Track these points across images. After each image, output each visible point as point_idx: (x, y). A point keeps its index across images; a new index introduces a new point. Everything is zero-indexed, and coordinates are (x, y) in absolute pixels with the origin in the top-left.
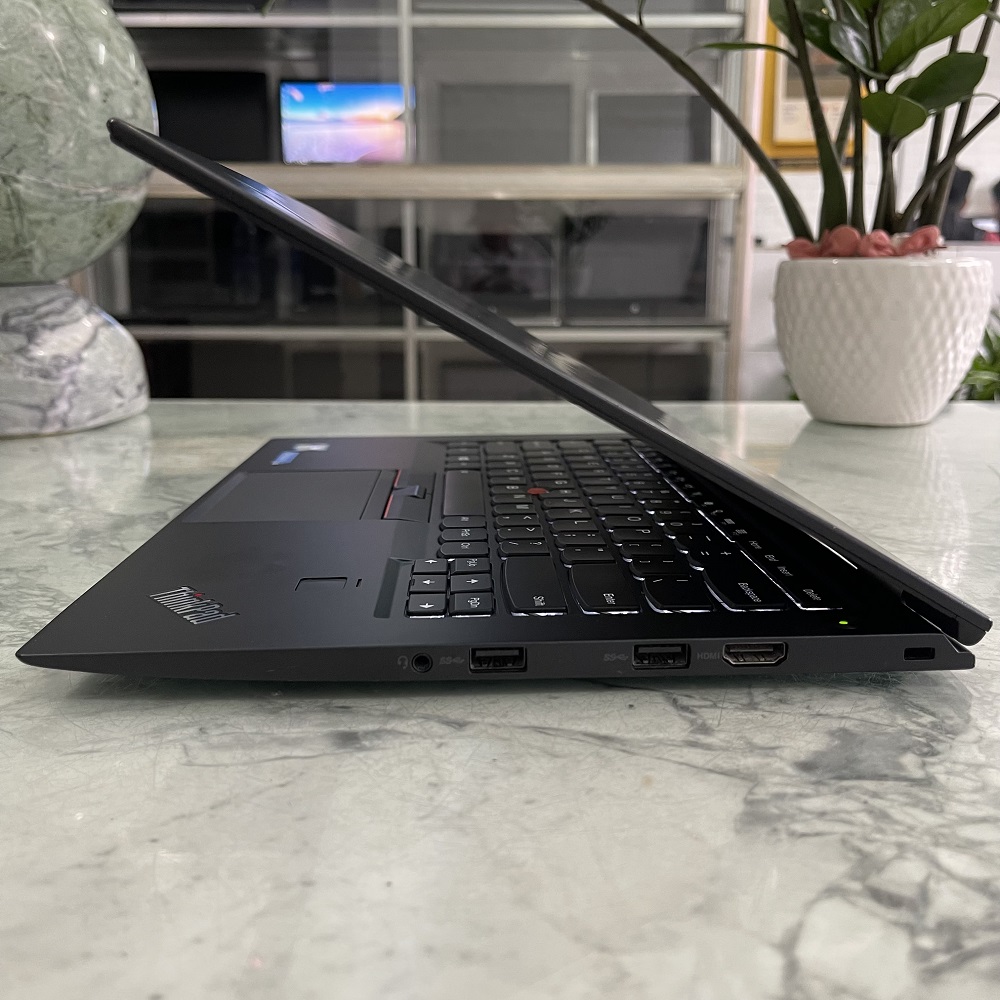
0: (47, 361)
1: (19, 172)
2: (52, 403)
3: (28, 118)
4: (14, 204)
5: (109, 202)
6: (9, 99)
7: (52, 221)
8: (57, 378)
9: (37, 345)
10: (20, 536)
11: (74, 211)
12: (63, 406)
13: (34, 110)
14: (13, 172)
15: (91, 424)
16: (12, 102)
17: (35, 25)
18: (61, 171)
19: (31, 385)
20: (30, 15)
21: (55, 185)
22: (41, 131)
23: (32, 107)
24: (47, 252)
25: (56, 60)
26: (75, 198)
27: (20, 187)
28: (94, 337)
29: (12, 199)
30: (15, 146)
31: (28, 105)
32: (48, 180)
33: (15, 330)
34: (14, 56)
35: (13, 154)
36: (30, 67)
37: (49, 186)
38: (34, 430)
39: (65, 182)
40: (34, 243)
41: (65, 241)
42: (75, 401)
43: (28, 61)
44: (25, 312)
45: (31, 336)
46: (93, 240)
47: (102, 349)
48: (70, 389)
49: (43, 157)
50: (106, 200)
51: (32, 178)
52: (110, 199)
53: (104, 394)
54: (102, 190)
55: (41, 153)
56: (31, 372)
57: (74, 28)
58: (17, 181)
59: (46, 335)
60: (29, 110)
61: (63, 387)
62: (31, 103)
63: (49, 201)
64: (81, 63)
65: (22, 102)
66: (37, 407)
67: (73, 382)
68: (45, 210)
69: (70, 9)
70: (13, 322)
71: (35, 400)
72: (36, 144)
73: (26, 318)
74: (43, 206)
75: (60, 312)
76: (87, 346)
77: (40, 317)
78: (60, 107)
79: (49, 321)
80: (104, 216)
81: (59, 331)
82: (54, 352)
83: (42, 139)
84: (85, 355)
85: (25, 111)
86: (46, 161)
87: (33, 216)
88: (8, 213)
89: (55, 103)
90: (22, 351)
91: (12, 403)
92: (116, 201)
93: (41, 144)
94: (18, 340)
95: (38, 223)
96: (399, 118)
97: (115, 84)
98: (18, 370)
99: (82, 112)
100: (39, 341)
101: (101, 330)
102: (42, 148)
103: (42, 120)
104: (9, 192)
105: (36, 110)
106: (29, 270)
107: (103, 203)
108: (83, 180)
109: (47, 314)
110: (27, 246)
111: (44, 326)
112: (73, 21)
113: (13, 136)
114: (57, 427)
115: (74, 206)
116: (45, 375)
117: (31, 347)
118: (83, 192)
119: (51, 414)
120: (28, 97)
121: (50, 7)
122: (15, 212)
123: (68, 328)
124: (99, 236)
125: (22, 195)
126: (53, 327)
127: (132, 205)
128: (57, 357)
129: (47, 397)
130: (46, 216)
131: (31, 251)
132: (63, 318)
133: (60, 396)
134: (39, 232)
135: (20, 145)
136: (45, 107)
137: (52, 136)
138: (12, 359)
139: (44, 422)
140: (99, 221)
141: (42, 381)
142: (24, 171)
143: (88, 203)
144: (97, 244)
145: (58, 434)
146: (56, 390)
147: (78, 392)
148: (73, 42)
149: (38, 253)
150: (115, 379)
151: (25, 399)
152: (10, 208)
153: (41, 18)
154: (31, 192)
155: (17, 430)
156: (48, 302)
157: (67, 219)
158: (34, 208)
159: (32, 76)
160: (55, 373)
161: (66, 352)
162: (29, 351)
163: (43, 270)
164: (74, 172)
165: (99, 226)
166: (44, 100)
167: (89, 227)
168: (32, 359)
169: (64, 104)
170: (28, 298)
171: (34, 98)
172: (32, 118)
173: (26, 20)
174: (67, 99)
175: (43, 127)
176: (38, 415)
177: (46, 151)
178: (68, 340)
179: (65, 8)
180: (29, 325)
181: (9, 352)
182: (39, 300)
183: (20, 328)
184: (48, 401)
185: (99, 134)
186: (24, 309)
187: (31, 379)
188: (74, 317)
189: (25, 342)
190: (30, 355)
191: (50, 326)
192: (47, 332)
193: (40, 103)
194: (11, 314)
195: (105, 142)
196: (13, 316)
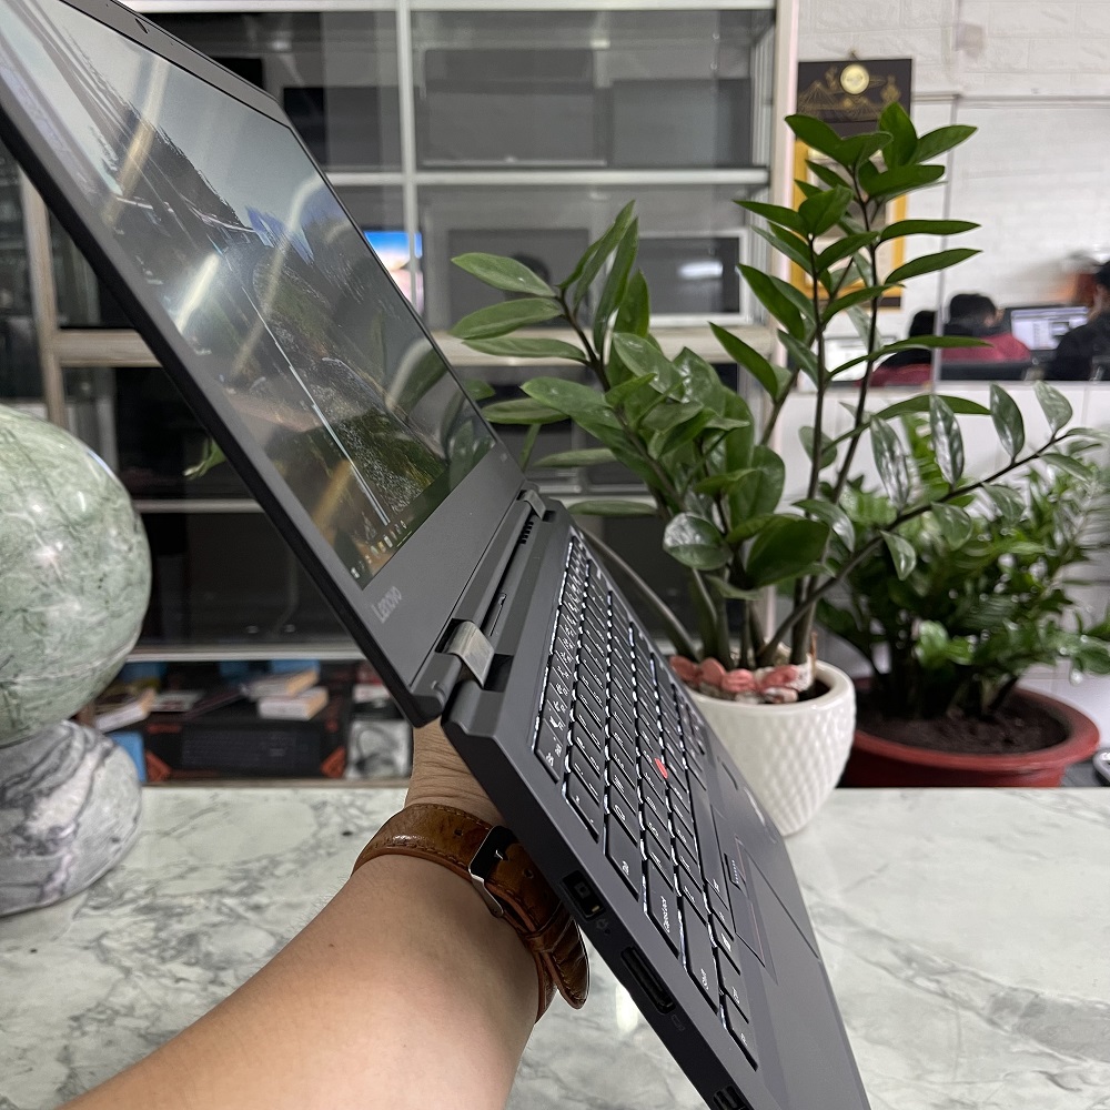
0: (44, 837)
1: (16, 676)
2: (50, 878)
3: (25, 628)
4: (12, 701)
6: (6, 617)
7: (49, 703)
8: (54, 852)
9: (34, 818)
11: (70, 689)
12: (61, 876)
14: (10, 678)
16: (10, 618)
17: (29, 537)
18: (58, 665)
19: (29, 864)
20: (24, 528)
21: (52, 677)
22: (38, 637)
23: (29, 619)
25: (52, 567)
26: (71, 680)
27: (18, 688)
28: (91, 788)
29: (9, 698)
30: (12, 656)
31: (24, 618)
32: (45, 675)
33: (12, 804)
34: (10, 575)
35: (10, 663)
36: (27, 581)
37: (46, 680)
38: (31, 905)
39: (61, 671)
40: (30, 722)
42: (72, 868)
43: (24, 576)
44: (22, 779)
45: (28, 809)
47: (97, 802)
48: (68, 857)
49: (40, 658)
51: (29, 678)
53: (99, 851)
55: (38, 655)
56: (28, 851)
57: (69, 525)
58: (14, 684)
59: (43, 804)
60: (26, 622)
61: (61, 859)
62: (27, 616)
63: (46, 690)
65: (19, 616)
66: (35, 884)
67: (70, 852)
68: (41, 698)
70: (10, 794)
71: (34, 877)
72: (33, 649)
73: (21, 787)
74: (40, 695)
75: (56, 769)
76: (83, 806)
77: (34, 784)
78: (57, 610)
79: (44, 785)
81: (57, 794)
82: (51, 824)
83: (39, 643)
84: (83, 817)
85: (21, 624)
86: (43, 661)
87: (28, 706)
89: (52, 608)
90: (19, 829)
91: (11, 885)
93: (38, 647)
94: (16, 817)
95: (35, 708)
96: (405, 268)
97: (109, 565)
98: (14, 853)
99: (77, 607)
100: (35, 814)
101: (98, 774)
102: (39, 651)
103: (38, 628)
104: (7, 695)
105: (32, 620)
108: (79, 664)
109: (43, 777)
110: (23, 726)
111: (41, 793)
112: (67, 519)
113: (10, 648)
114: (55, 897)
115: (71, 686)
116: (43, 851)
117: (28, 822)
118: (79, 672)
119: (49, 887)
120: (25, 611)
121: (44, 511)
122: (12, 707)
123: (64, 787)
125: (20, 693)
126: (51, 790)
128: (52, 830)
129: (44, 873)
130: (43, 702)
131: (27, 728)
132: (60, 775)
133: (58, 868)
134: (36, 714)
135: (17, 655)
136: (41, 614)
137: (48, 638)
138: (9, 841)
139: (42, 896)
140: (94, 687)
141: (40, 858)
142: (21, 675)
143: (86, 677)
145: (56, 903)
146: (53, 865)
147: (75, 858)
149: (34, 727)
150: (111, 829)
151: (25, 880)
152: (7, 705)
153: (35, 528)
154: (28, 689)
155: (15, 909)
156: (43, 760)
157: (63, 697)
158: (31, 700)
159: (27, 590)
160: (51, 846)
161: (63, 820)
162: (25, 828)
164: (70, 661)
166: (40, 609)
167: (85, 693)
168: (28, 837)
169: (60, 606)
170: (24, 759)
171: (31, 609)
172: (29, 628)
173: (20, 534)
174: (62, 600)
175: (40, 633)
176: (36, 891)
177: (43, 652)
178: (64, 805)
179: (58, 506)
180: (26, 795)
181: (7, 834)
182: (36, 759)
183: (16, 801)
184: (45, 877)
185: (95, 619)
186: (19, 775)
187: (29, 858)
188: (71, 769)
189: (21, 818)
190: (26, 834)
191: (46, 791)
192: (44, 800)
193: (36, 613)
194: (8, 784)
195: (101, 623)
196: (10, 787)
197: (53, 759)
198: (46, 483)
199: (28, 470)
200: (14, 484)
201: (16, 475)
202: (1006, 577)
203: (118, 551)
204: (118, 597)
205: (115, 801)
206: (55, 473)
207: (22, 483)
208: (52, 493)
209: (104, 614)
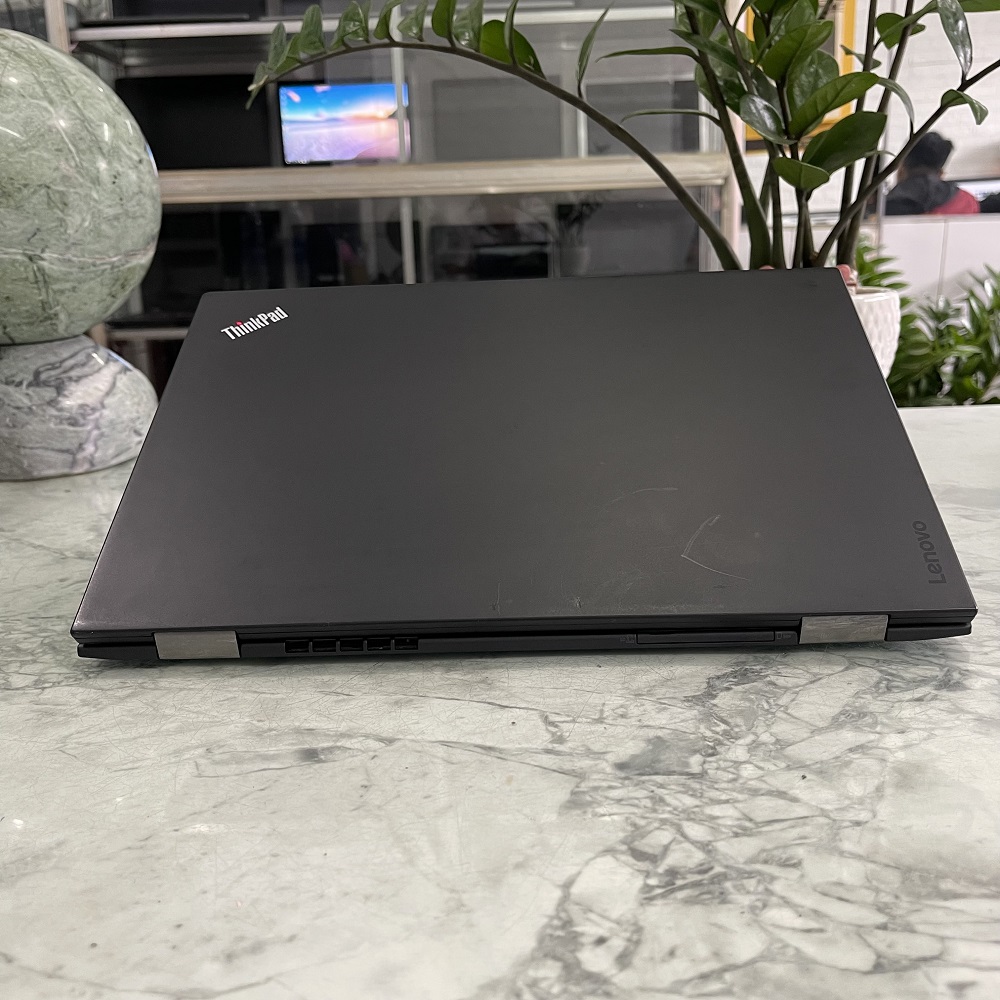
0: (74, 411)
1: (43, 251)
2: (81, 447)
3: (49, 204)
4: (40, 278)
5: (122, 268)
6: (32, 190)
7: (74, 289)
8: (83, 425)
9: (65, 396)
10: (66, 583)
11: (92, 279)
12: (90, 448)
13: (53, 198)
14: (38, 252)
15: (114, 462)
16: (34, 193)
17: (49, 123)
18: (79, 247)
19: (61, 432)
20: (45, 113)
21: (75, 259)
22: (61, 215)
23: (52, 195)
24: (70, 315)
25: (71, 152)
26: (92, 268)
27: (45, 264)
28: (114, 385)
29: (38, 274)
30: (38, 229)
31: (48, 194)
32: (69, 256)
33: (46, 384)
34: (34, 152)
35: (36, 237)
36: (48, 161)
37: (69, 260)
38: (66, 471)
39: (84, 256)
40: (58, 308)
41: (85, 304)
42: (100, 443)
43: (46, 155)
44: (53, 367)
45: (60, 389)
46: (109, 299)
47: (120, 395)
48: (95, 433)
49: (63, 237)
50: (118, 267)
51: (55, 256)
52: (123, 265)
53: (124, 435)
54: (115, 259)
55: (62, 234)
56: (61, 420)
57: (84, 121)
58: (43, 259)
59: (72, 387)
60: (50, 198)
61: (89, 432)
62: (50, 192)
63: (71, 273)
64: (91, 152)
65: (43, 191)
66: (67, 451)
67: (97, 427)
68: (68, 281)
69: (79, 104)
70: (43, 377)
71: (66, 445)
72: (56, 227)
73: (53, 373)
74: (66, 277)
75: (84, 365)
76: (108, 394)
77: (65, 372)
78: (76, 193)
79: (73, 374)
80: (117, 280)
81: (84, 381)
82: (80, 402)
83: (62, 221)
84: (106, 402)
85: (45, 199)
86: (66, 241)
87: (56, 287)
88: (35, 286)
89: (72, 190)
90: (52, 403)
91: (46, 449)
92: (128, 265)
93: (61, 226)
94: (49, 393)
95: (62, 292)
96: (392, 116)
97: (122, 167)
98: (49, 420)
99: (95, 196)
100: (66, 393)
101: (119, 376)
102: (62, 230)
103: (60, 206)
104: (35, 268)
105: (56, 198)
106: (56, 330)
107: (116, 270)
108: (99, 253)
109: (72, 368)
110: (52, 312)
111: (70, 379)
112: (83, 115)
113: (37, 221)
114: (86, 467)
115: (93, 275)
116: (74, 422)
117: (60, 399)
118: (98, 262)
119: (80, 456)
120: (48, 187)
121: (62, 104)
122: (41, 284)
123: (91, 378)
124: (113, 296)
125: (47, 271)
126: (78, 379)
127: (142, 266)
128: (82, 406)
129: (76, 442)
130: (68, 285)
131: (56, 315)
132: (86, 370)
133: (87, 440)
134: (63, 299)
135: (43, 228)
136: (62, 194)
137: (70, 218)
138: (44, 411)
139: (74, 463)
140: (114, 285)
141: (71, 428)
142: (47, 250)
143: (106, 270)
144: (113, 303)
145: (87, 473)
146: (84, 436)
147: (102, 435)
148: (84, 133)
149: (62, 316)
150: (133, 421)
151: (59, 446)
152: (37, 282)
153: (55, 116)
154: (55, 267)
155: (51, 472)
156: (72, 357)
157: (86, 287)
158: (57, 280)
159: (50, 168)
160: (82, 421)
161: (90, 401)
162: (58, 402)
163: (66, 330)
164: (92, 247)
165: (114, 289)
166: (61, 188)
167: (106, 291)
168: (61, 410)
169: (79, 190)
170: (55, 354)
171: (53, 187)
172: (52, 204)
173: (42, 119)
174: (81, 185)
175: (62, 211)
176: (69, 457)
177: (66, 231)
178: (91, 390)
179: (74, 103)
180: (57, 379)
181: (41, 405)
182: (65, 355)
183: (50, 382)
184: (76, 445)
185: (110, 212)
186: (52, 364)
187: (62, 427)
188: (96, 368)
189: (55, 395)
190: (59, 406)
191: (75, 378)
192: (73, 384)
193: (58, 192)
194: (41, 369)
195: (116, 218)
196: (43, 372)
197: (81, 358)
198: (64, 83)
199: (48, 70)
200: (35, 77)
201: (38, 72)
202: (947, 388)
203: (131, 159)
204: (132, 199)
205: (136, 400)
206: (71, 78)
207: (42, 79)
208: (69, 92)
209: (118, 210)
